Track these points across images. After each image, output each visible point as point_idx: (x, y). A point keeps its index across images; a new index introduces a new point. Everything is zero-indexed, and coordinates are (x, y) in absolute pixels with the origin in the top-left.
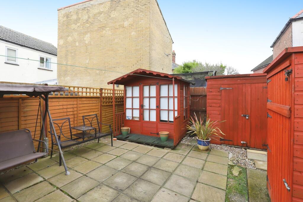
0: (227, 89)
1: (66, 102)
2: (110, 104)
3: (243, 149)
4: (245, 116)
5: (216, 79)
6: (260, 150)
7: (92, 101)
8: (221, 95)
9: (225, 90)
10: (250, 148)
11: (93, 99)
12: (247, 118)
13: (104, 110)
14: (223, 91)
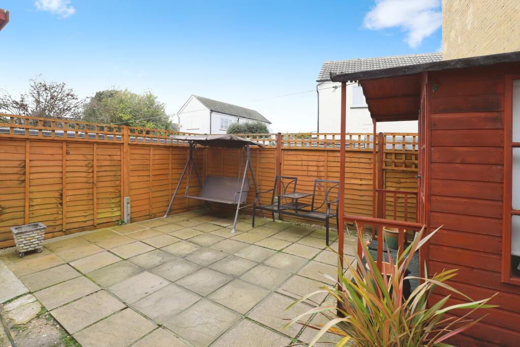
1: (307, 156)
2: (413, 169)
7: (358, 159)
11: (361, 155)
13: (391, 180)
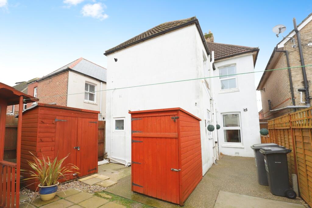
0: (62, 121)
3: (74, 181)
4: (77, 148)
5: (50, 109)
6: (87, 176)
8: (55, 128)
9: (60, 122)
10: (80, 178)
12: (79, 149)
14: (58, 123)
